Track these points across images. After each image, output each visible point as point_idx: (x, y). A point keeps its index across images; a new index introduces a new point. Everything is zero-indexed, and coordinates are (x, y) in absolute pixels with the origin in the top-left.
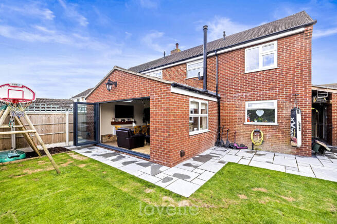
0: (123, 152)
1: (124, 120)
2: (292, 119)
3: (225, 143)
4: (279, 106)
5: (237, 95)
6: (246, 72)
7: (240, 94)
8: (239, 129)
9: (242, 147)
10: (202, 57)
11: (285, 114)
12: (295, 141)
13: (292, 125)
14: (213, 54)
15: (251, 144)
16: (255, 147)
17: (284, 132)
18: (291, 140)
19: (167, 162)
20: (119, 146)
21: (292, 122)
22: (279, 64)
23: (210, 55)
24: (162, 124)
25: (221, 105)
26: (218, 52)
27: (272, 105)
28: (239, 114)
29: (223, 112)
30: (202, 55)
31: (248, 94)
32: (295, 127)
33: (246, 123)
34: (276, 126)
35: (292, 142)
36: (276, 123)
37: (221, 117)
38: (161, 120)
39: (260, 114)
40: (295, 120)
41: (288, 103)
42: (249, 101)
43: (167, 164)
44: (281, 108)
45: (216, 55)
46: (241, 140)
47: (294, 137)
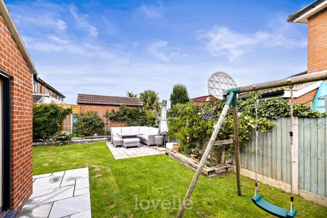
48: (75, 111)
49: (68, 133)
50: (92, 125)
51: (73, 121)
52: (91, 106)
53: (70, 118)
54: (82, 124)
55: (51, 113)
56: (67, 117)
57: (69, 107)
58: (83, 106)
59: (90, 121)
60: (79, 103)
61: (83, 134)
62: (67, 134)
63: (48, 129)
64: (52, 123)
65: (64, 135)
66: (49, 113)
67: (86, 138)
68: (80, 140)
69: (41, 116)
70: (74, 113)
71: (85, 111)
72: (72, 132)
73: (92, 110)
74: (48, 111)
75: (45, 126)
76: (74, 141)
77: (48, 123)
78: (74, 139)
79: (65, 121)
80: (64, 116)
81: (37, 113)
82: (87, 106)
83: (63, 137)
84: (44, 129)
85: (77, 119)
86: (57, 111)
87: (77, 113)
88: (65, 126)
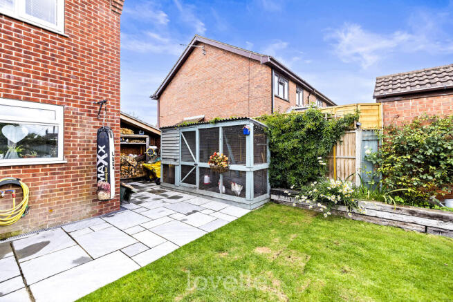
2: (102, 149)
11: (80, 138)
12: (107, 190)
13: (101, 159)
17: (77, 176)
18: (99, 189)
21: (101, 154)
32: (106, 164)
34: (61, 164)
35: (101, 193)
36: (60, 159)
40: (107, 149)
41: (85, 116)
44: (73, 125)
47: (106, 183)
48: (367, 121)
49: (347, 188)
50: (437, 165)
51: (363, 150)
52: (425, 100)
53: (354, 143)
54: (393, 162)
55: (309, 132)
56: (347, 138)
57: (352, 112)
58: (396, 105)
59: (430, 152)
60: (379, 98)
61: (400, 194)
62: (345, 191)
63: (300, 169)
64: (308, 156)
65: (334, 192)
66: (303, 132)
67: (412, 213)
68: (386, 215)
69: (287, 139)
70: (364, 126)
71: (402, 119)
72: (358, 183)
73: (431, 112)
74: (303, 126)
75: (294, 161)
76: (366, 212)
77: (302, 153)
78: (369, 207)
79: (339, 151)
80: (338, 137)
81: (283, 132)
82: (411, 102)
83: (332, 198)
84: (294, 167)
85: (375, 144)
86: (321, 124)
87: (373, 126)
88: (339, 164)
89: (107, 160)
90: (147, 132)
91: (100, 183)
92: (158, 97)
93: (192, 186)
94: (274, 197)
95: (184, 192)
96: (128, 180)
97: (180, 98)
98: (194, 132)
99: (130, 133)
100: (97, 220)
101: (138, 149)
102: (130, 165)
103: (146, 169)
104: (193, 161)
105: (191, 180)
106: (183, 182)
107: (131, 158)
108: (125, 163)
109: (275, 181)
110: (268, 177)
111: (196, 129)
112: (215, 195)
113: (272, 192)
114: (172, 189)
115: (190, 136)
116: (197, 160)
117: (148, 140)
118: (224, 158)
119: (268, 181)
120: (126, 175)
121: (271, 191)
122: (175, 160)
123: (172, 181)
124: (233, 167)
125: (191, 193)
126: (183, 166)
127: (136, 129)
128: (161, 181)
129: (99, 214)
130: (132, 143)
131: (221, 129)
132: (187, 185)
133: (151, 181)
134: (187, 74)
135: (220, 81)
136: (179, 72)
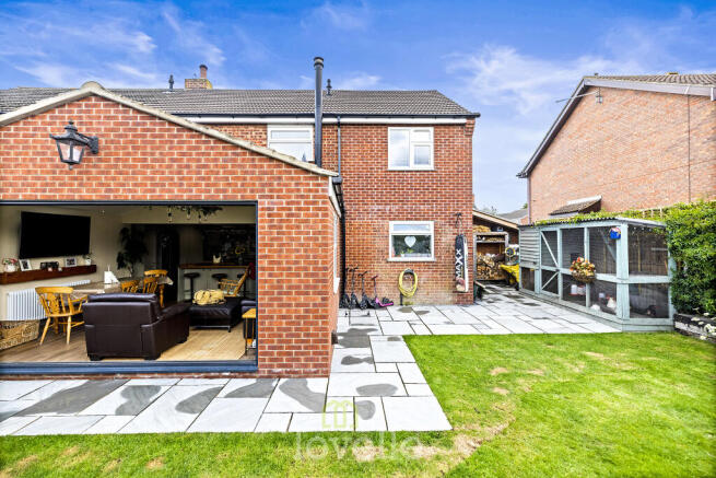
0: (133, 374)
1: (55, 265)
2: (459, 252)
3: (360, 300)
4: (436, 231)
5: (376, 207)
6: (390, 168)
7: (380, 207)
8: (378, 269)
9: (386, 303)
10: (312, 120)
11: (444, 243)
12: (463, 284)
13: (458, 260)
14: (334, 120)
15: (398, 295)
16: (405, 300)
17: (443, 271)
18: (458, 283)
19: (315, 366)
20: (92, 358)
21: (458, 256)
22: (436, 164)
23: (326, 120)
24: (302, 273)
25: (347, 225)
26: (343, 120)
27: (427, 228)
28: (379, 244)
29: (349, 240)
30: (312, 116)
31: (394, 208)
32: (462, 263)
33: (391, 259)
34: (433, 262)
35: (458, 286)
36: (431, 258)
37: (347, 248)
38: (297, 263)
39: (410, 242)
40: (462, 252)
41: (447, 226)
42: (394, 219)
43: (315, 372)
44: (440, 234)
45: (339, 124)
46: (383, 291)
47: (462, 279)
89: (462, 260)
90: (505, 228)
91: (458, 278)
92: (528, 173)
93: (554, 295)
94: (680, 325)
95: (545, 301)
96: (484, 282)
97: (561, 172)
98: (555, 232)
99: (487, 231)
100: (456, 308)
101: (497, 247)
102: (486, 265)
103: (505, 272)
104: (554, 266)
105: (552, 288)
106: (544, 289)
107: (488, 257)
108: (481, 263)
109: (683, 302)
110: (670, 297)
111: (558, 229)
112: (581, 308)
113: (677, 318)
114: (531, 297)
115: (551, 236)
116: (559, 264)
117: (507, 237)
118: (587, 265)
119: (670, 301)
120: (482, 276)
121: (675, 316)
122: (535, 263)
123: (532, 288)
124: (601, 277)
125: (552, 303)
126: (543, 271)
127: (493, 226)
128: (520, 286)
129: (457, 303)
130: (489, 241)
131: (586, 231)
132: (548, 293)
133: (511, 286)
134: (571, 137)
135: (630, 140)
136: (560, 135)
